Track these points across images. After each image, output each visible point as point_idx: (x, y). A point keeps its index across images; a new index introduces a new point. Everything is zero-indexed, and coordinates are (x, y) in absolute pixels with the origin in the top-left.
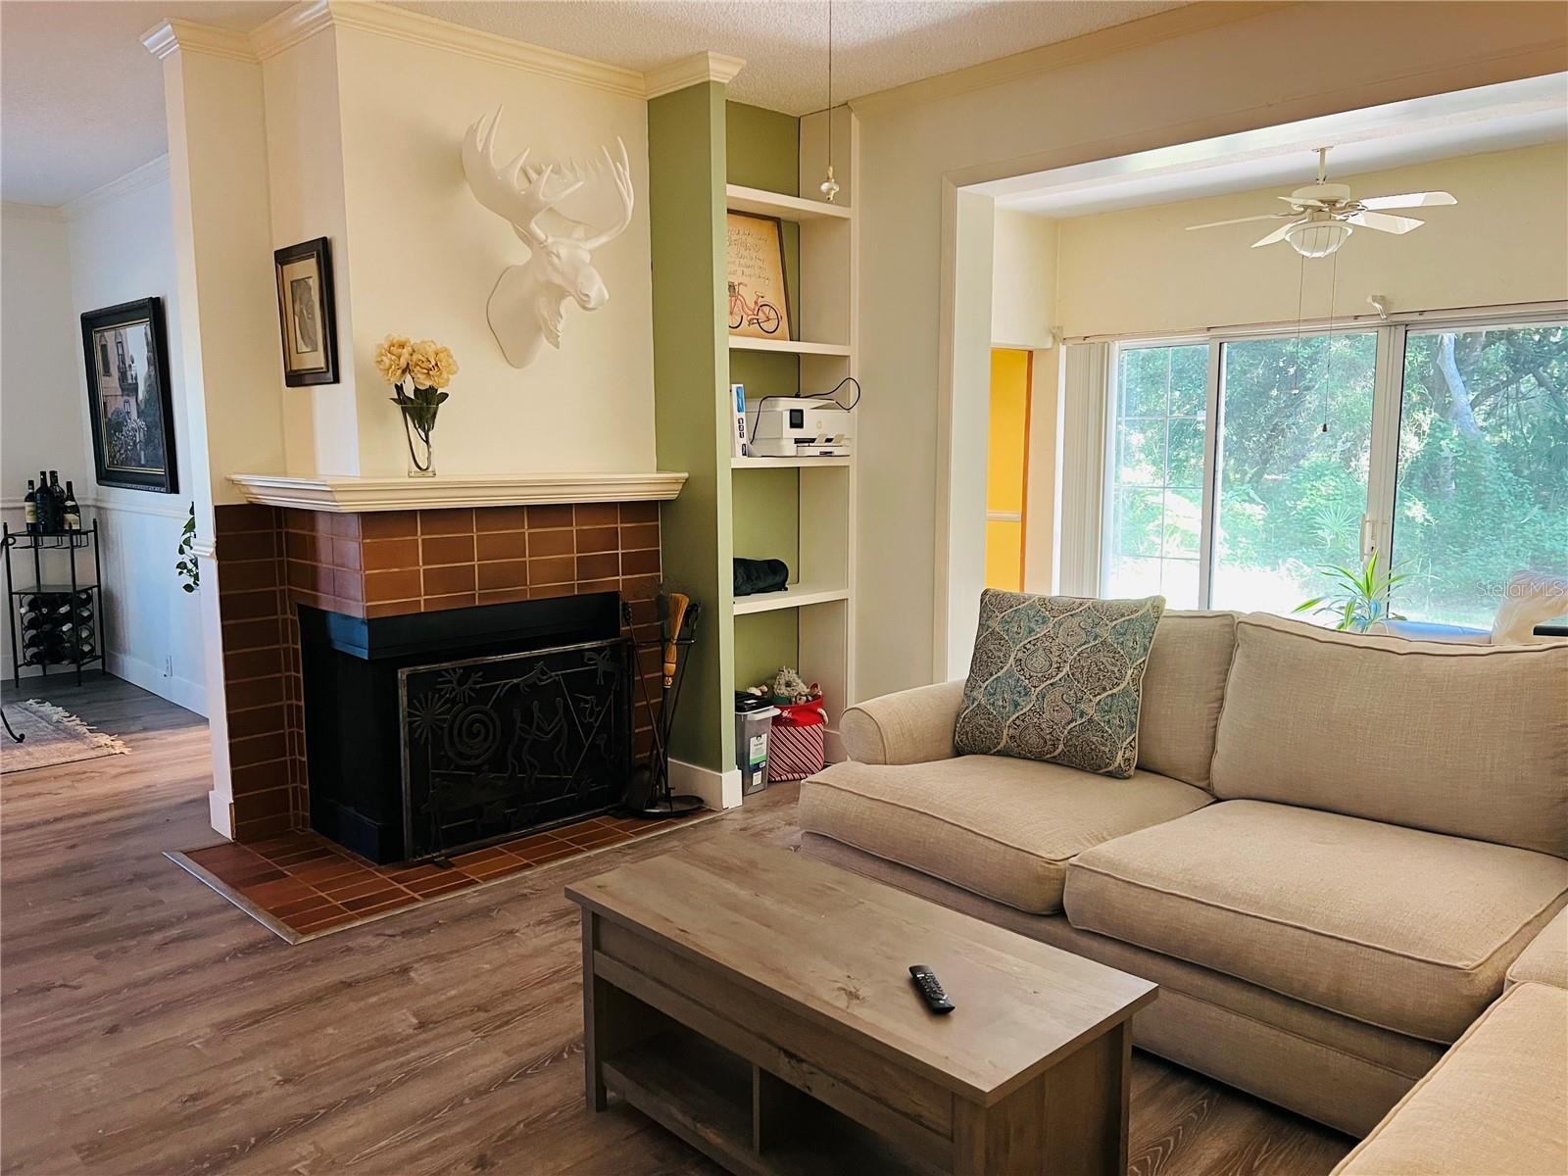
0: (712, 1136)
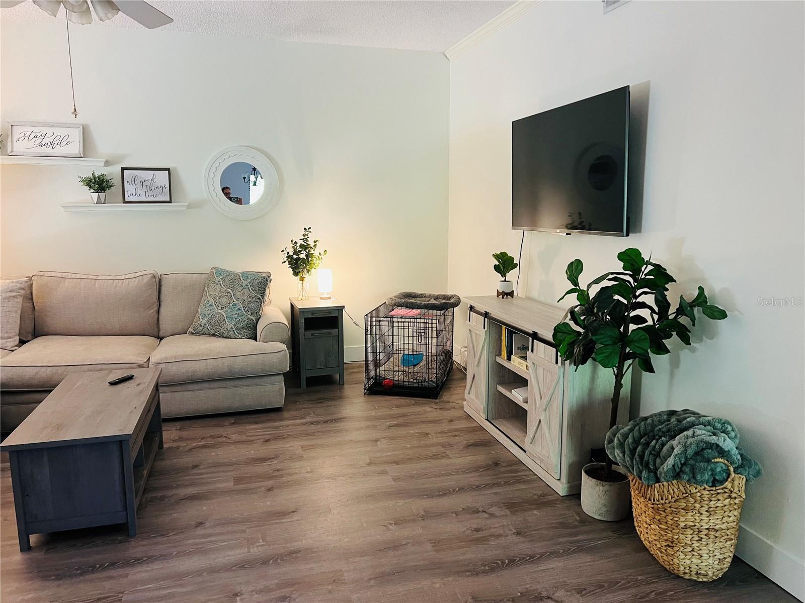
0: (145, 473)
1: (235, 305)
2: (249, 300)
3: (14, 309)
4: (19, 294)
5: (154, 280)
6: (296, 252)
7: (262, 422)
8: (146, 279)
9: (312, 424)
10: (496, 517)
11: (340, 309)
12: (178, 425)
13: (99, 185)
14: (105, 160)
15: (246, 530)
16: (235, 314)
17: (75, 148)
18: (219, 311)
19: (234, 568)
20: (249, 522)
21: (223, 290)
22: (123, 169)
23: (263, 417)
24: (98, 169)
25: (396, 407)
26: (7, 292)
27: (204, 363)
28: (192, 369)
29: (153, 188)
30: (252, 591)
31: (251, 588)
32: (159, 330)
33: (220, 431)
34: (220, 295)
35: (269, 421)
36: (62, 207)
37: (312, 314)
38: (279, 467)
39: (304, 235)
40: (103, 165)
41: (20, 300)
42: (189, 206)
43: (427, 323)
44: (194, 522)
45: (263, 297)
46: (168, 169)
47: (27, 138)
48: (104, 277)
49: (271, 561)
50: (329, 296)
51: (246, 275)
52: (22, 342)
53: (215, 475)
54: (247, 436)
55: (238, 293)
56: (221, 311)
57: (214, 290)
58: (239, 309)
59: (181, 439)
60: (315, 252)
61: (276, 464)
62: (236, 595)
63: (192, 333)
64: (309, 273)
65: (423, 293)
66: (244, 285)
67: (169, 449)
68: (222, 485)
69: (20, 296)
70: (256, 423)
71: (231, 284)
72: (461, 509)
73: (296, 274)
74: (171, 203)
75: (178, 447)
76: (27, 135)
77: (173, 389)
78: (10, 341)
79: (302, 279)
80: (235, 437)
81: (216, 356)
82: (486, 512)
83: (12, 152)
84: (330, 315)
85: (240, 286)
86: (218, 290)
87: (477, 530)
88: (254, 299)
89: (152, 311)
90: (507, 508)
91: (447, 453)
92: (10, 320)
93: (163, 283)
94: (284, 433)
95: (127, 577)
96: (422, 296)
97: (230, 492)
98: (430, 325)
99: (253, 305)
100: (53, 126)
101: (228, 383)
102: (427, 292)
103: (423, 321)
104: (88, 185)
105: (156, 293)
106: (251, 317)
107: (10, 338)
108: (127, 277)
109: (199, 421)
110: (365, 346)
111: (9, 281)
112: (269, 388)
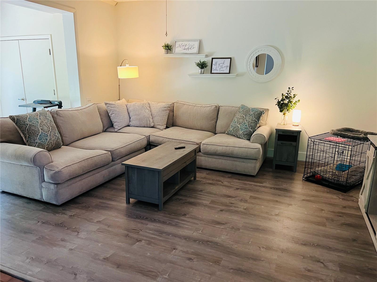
0: (177, 187)
1: (245, 123)
2: (252, 121)
3: (165, 115)
4: (167, 109)
5: (216, 108)
6: (283, 100)
7: (242, 180)
8: (213, 107)
9: (264, 187)
10: (328, 269)
11: (299, 132)
12: (208, 172)
13: (202, 65)
14: (205, 55)
15: (199, 224)
16: (244, 128)
17: (196, 50)
18: (238, 125)
19: (182, 238)
20: (203, 221)
21: (242, 116)
22: (213, 59)
23: (244, 178)
24: (202, 58)
25: (316, 191)
26: (164, 108)
27: (222, 148)
28: (216, 149)
29: (223, 67)
30: (181, 250)
31: (182, 249)
32: (216, 131)
33: (221, 179)
34: (240, 118)
35: (246, 180)
36: (188, 75)
37: (283, 133)
38: (233, 202)
39: (288, 91)
40: (204, 57)
41: (168, 111)
42: (237, 75)
43: (345, 147)
44: (183, 213)
45: (258, 121)
46: (231, 58)
47: (180, 46)
48: (198, 105)
49: (198, 241)
50: (298, 125)
51: (253, 109)
52: (167, 127)
53: (205, 197)
54: (231, 184)
55: (248, 118)
56: (239, 125)
57: (238, 116)
58: (246, 125)
59: (205, 178)
60: (294, 101)
61: (233, 200)
62: (174, 249)
63: (227, 134)
64: (288, 111)
65: (358, 129)
66: (251, 114)
67: (198, 181)
68: (204, 202)
69: (168, 110)
70: (239, 180)
71: (246, 113)
72: (309, 256)
73: (281, 111)
74: (229, 74)
75: (201, 181)
76: (180, 45)
77: (208, 156)
78: (163, 127)
79: (284, 114)
80: (226, 183)
81: (227, 145)
82: (323, 263)
83: (174, 52)
84: (292, 135)
85: (249, 114)
86: (240, 115)
87: (309, 271)
88: (254, 122)
89: (214, 122)
90: (339, 267)
91: (327, 224)
92: (163, 119)
93: (220, 110)
94: (247, 187)
95: (147, 225)
96: (358, 131)
97: (206, 206)
98: (347, 149)
99: (252, 124)
100: (189, 41)
101: (231, 159)
102: (361, 129)
103: (343, 146)
104: (198, 66)
105: (216, 114)
106: (251, 130)
107: (163, 125)
108: (206, 106)
109: (216, 173)
110: (306, 153)
111: (165, 104)
112: (249, 165)
